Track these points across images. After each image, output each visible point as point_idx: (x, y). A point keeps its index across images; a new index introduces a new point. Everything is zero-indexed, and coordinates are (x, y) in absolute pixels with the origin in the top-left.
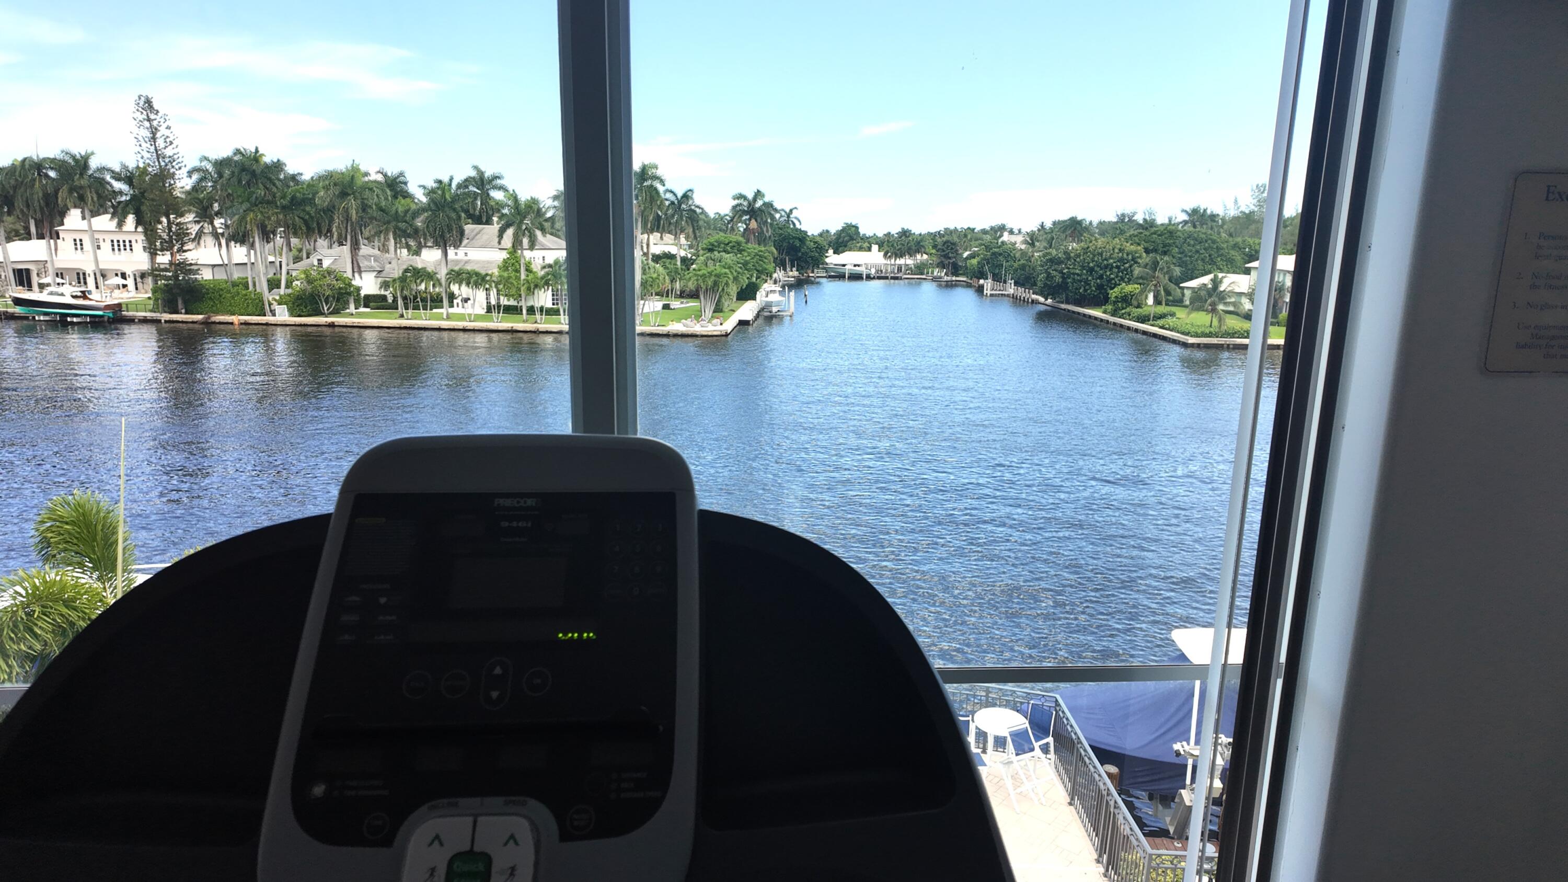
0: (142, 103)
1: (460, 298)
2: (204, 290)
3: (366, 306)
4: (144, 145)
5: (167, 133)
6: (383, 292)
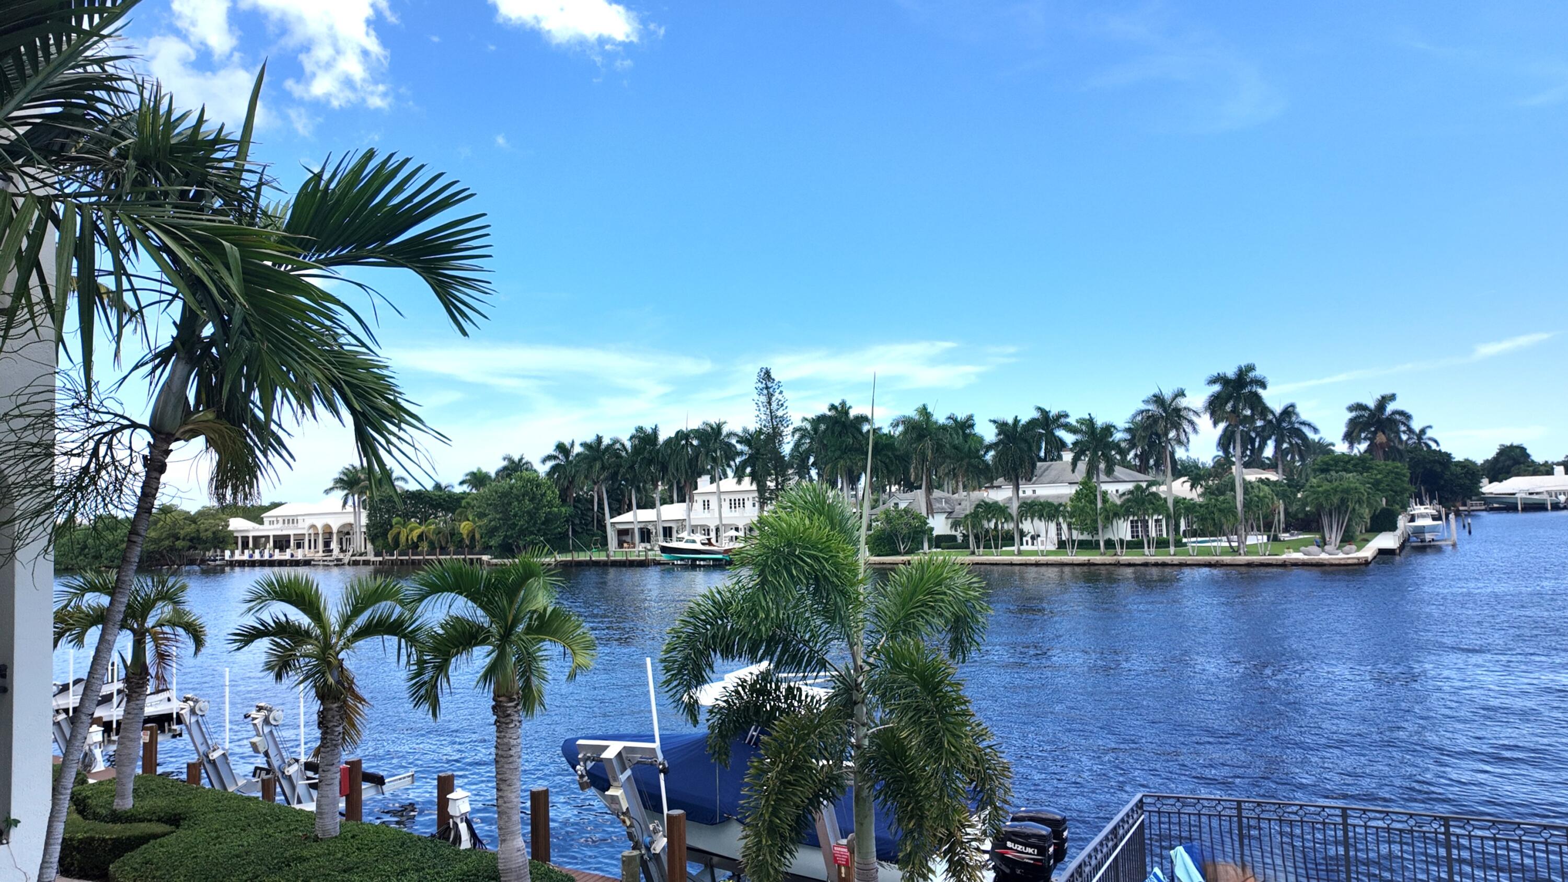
0: (762, 374)
1: (1029, 535)
3: (937, 547)
4: (762, 409)
5: (780, 397)
6: (953, 533)
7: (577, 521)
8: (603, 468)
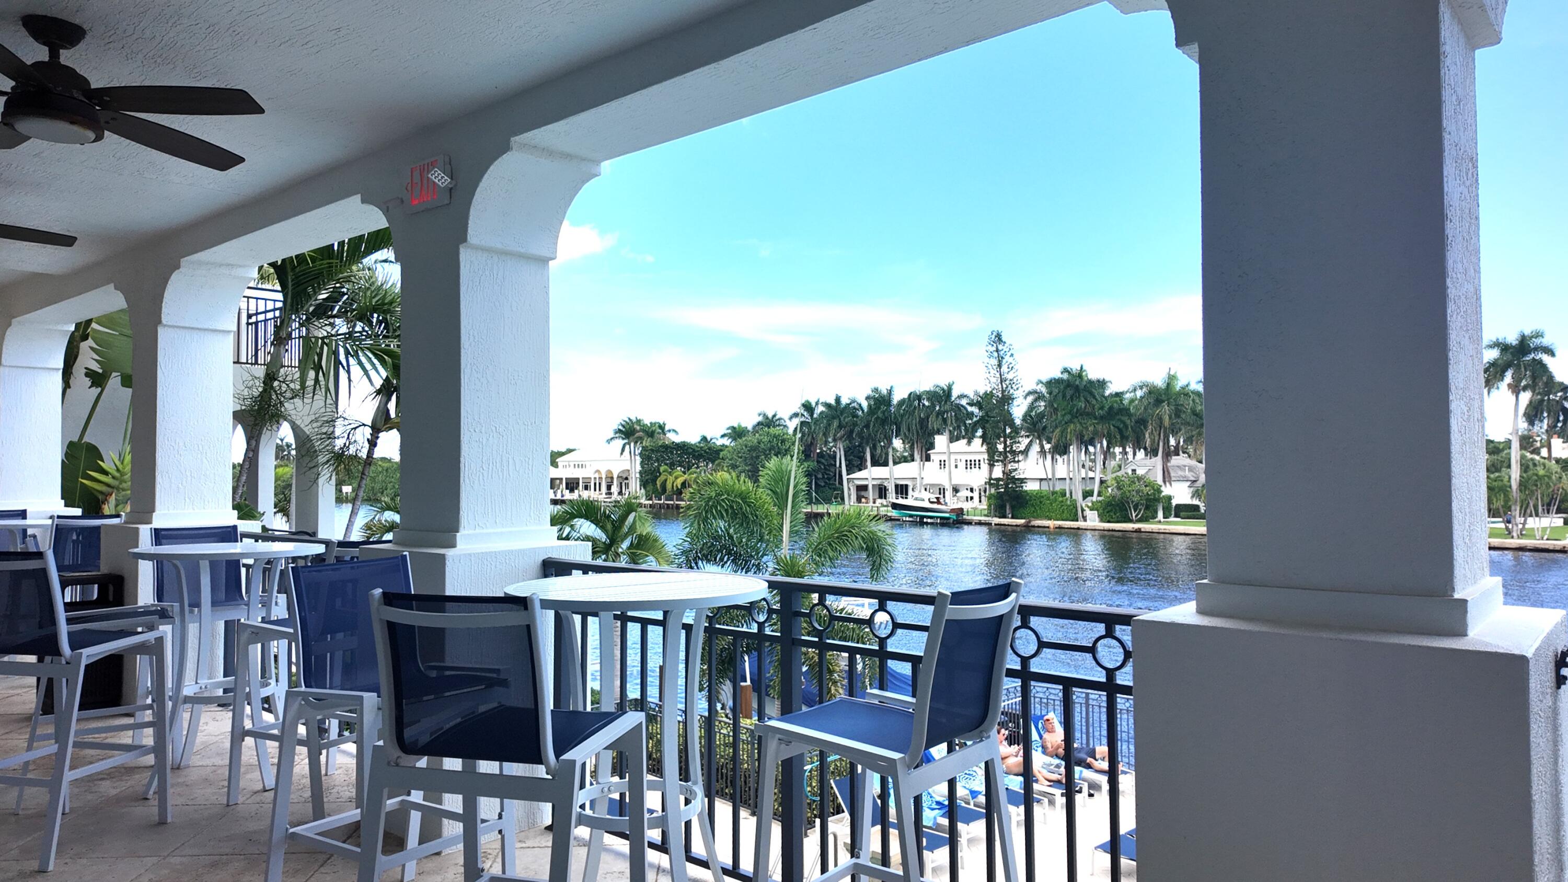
0: (993, 337)
2: (1028, 498)
3: (1176, 516)
4: (993, 372)
5: (1010, 360)
6: (1196, 502)
7: (820, 476)
8: (840, 426)
